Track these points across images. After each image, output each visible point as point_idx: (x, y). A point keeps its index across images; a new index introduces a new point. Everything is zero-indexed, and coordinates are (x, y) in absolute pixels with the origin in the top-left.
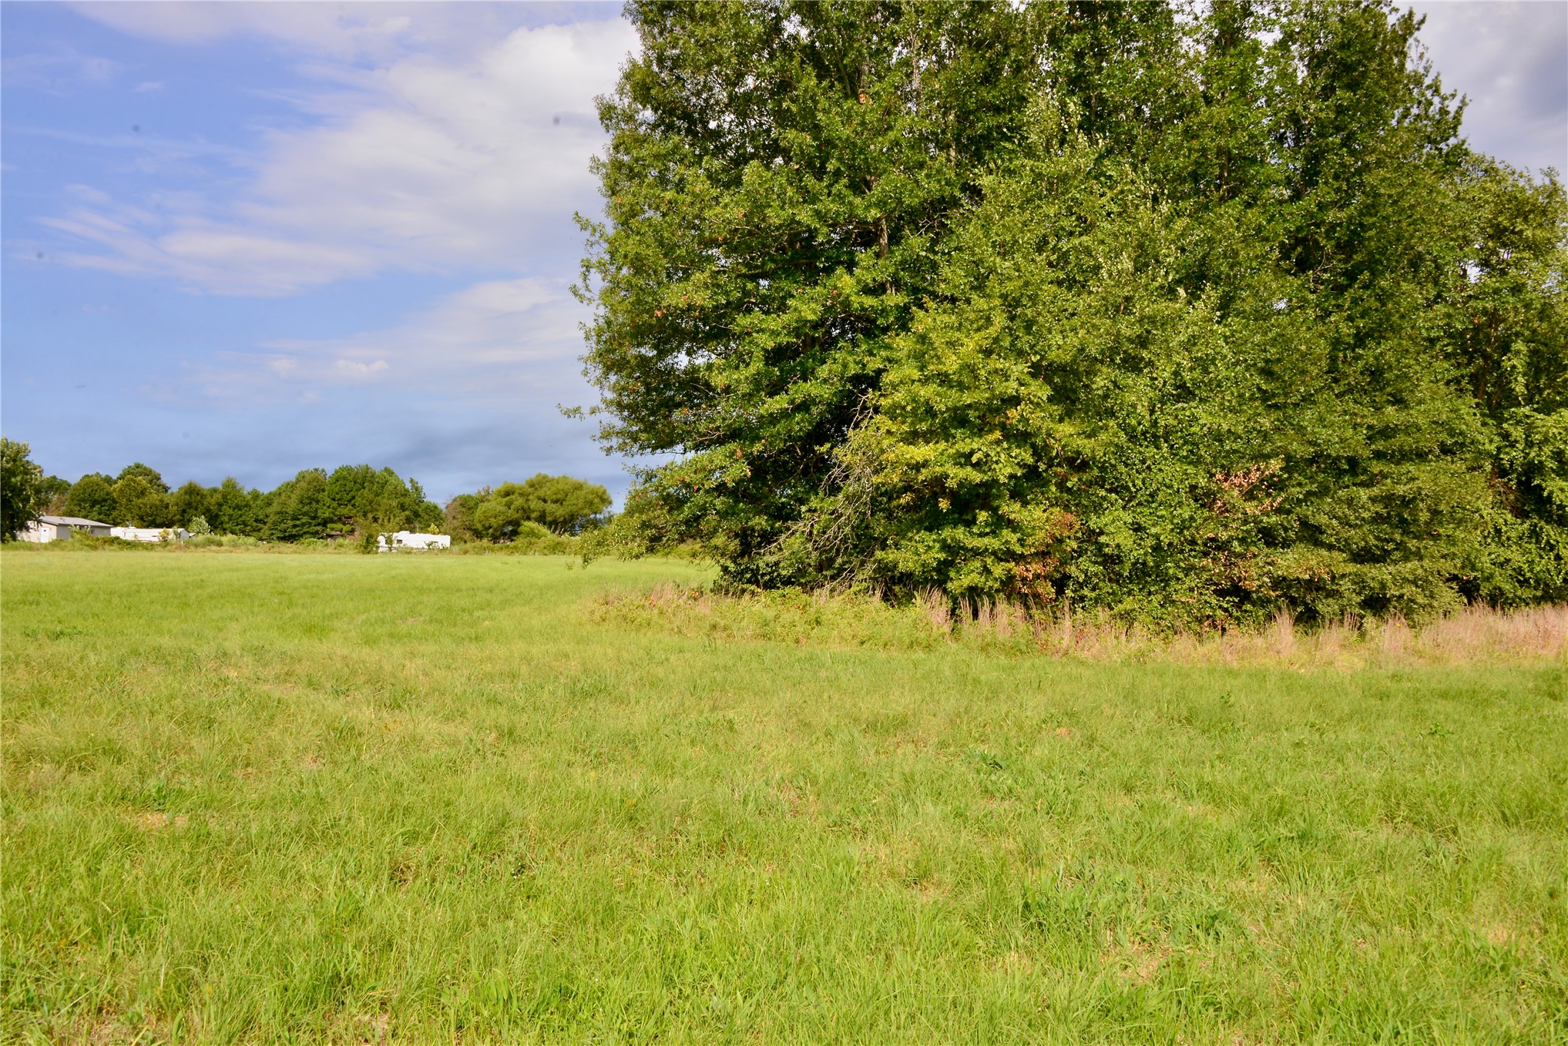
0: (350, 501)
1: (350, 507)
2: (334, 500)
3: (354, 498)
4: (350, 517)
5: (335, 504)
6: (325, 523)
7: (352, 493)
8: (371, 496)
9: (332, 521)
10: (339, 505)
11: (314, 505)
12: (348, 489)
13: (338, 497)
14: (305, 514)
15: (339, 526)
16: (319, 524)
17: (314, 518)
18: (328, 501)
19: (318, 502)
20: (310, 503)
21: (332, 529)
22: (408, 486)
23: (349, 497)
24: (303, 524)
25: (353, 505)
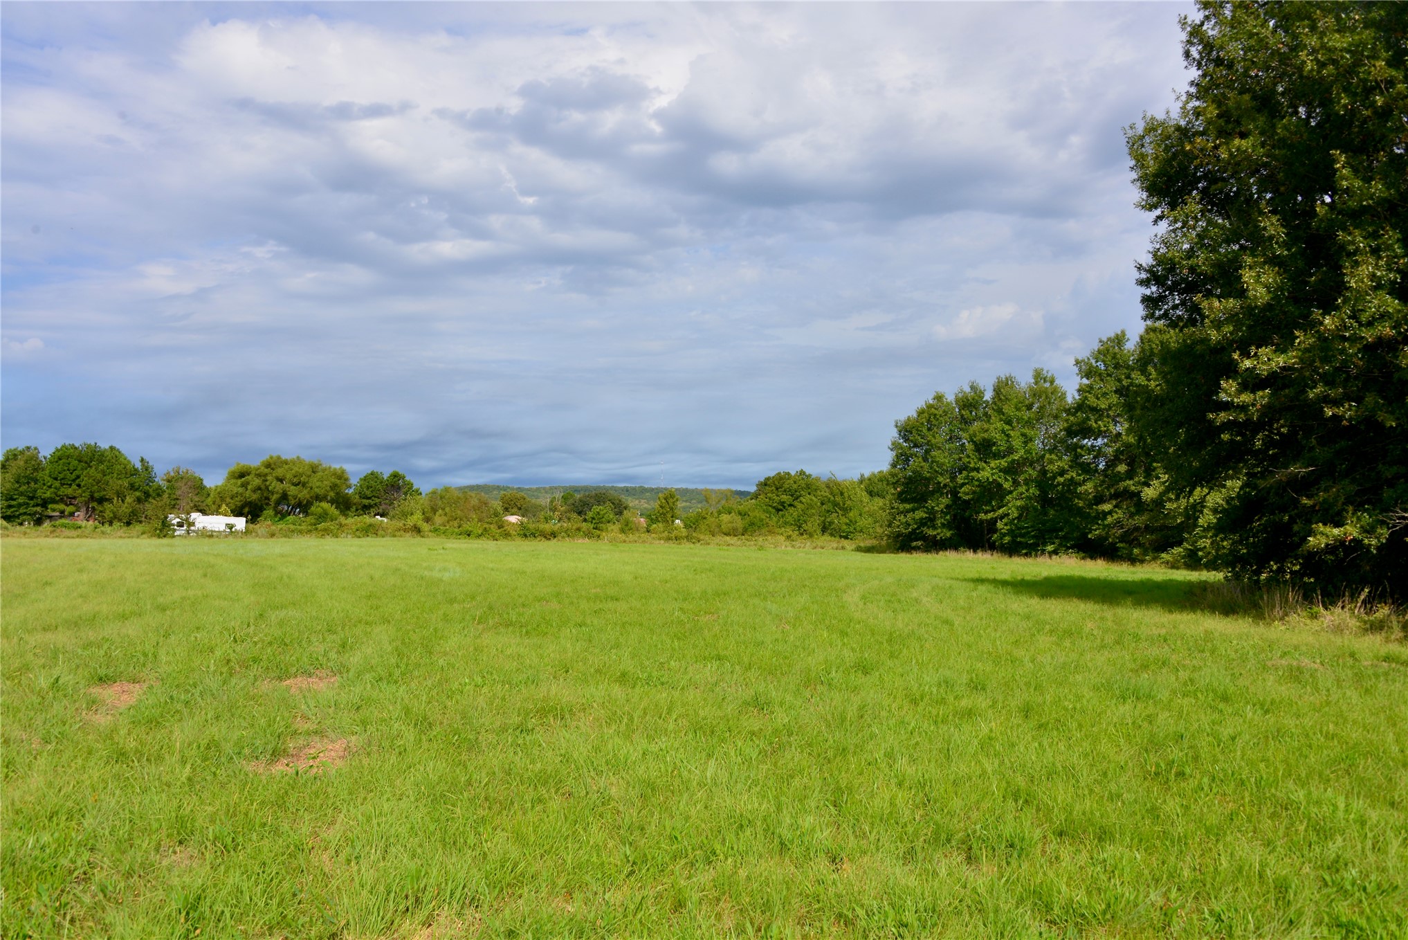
0: (74, 480)
1: (74, 487)
2: (56, 479)
3: (78, 477)
4: (74, 498)
5: (57, 484)
6: (45, 504)
7: (76, 473)
8: (99, 476)
9: (53, 501)
10: (62, 484)
11: (32, 484)
12: (72, 468)
13: (61, 476)
14: (22, 494)
15: (62, 506)
16: (37, 505)
17: (31, 498)
18: (49, 481)
19: (36, 481)
20: (28, 483)
21: (54, 510)
22: (138, 465)
23: (73, 476)
24: (20, 505)
25: (79, 486)
